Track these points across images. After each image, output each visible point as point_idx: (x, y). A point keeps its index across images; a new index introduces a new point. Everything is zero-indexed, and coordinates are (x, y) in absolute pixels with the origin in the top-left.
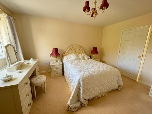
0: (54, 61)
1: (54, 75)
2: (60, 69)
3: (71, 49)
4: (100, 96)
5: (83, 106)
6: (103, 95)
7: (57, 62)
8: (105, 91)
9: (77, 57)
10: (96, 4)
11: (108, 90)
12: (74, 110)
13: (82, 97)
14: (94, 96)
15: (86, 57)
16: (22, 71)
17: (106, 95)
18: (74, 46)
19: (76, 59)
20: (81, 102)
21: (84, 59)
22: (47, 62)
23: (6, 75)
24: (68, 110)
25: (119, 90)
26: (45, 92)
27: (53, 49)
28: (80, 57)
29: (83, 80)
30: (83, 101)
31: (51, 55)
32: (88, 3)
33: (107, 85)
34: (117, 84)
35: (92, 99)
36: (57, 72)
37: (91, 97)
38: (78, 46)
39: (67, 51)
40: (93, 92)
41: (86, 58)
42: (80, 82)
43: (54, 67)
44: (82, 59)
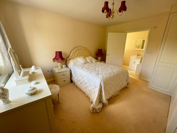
0: (58, 68)
1: (62, 83)
2: (67, 76)
3: (75, 52)
4: (115, 95)
5: (105, 106)
6: (117, 93)
7: (62, 67)
8: (118, 90)
9: (85, 61)
10: (113, 6)
11: (120, 89)
12: (99, 111)
13: (104, 98)
14: (111, 96)
15: (94, 60)
16: (38, 82)
17: (120, 93)
18: (79, 48)
19: (85, 63)
20: (103, 103)
21: (92, 62)
22: (48, 69)
23: (30, 87)
24: (93, 112)
25: (128, 88)
26: (59, 103)
27: (56, 52)
28: (88, 60)
29: (104, 83)
30: (105, 101)
31: (55, 59)
32: (106, 3)
33: (120, 85)
34: (126, 82)
35: (109, 99)
36: (64, 79)
37: (109, 97)
38: (84, 48)
39: (71, 54)
40: (110, 93)
41: (94, 62)
42: (102, 85)
43: (61, 74)
44: (90, 62)
